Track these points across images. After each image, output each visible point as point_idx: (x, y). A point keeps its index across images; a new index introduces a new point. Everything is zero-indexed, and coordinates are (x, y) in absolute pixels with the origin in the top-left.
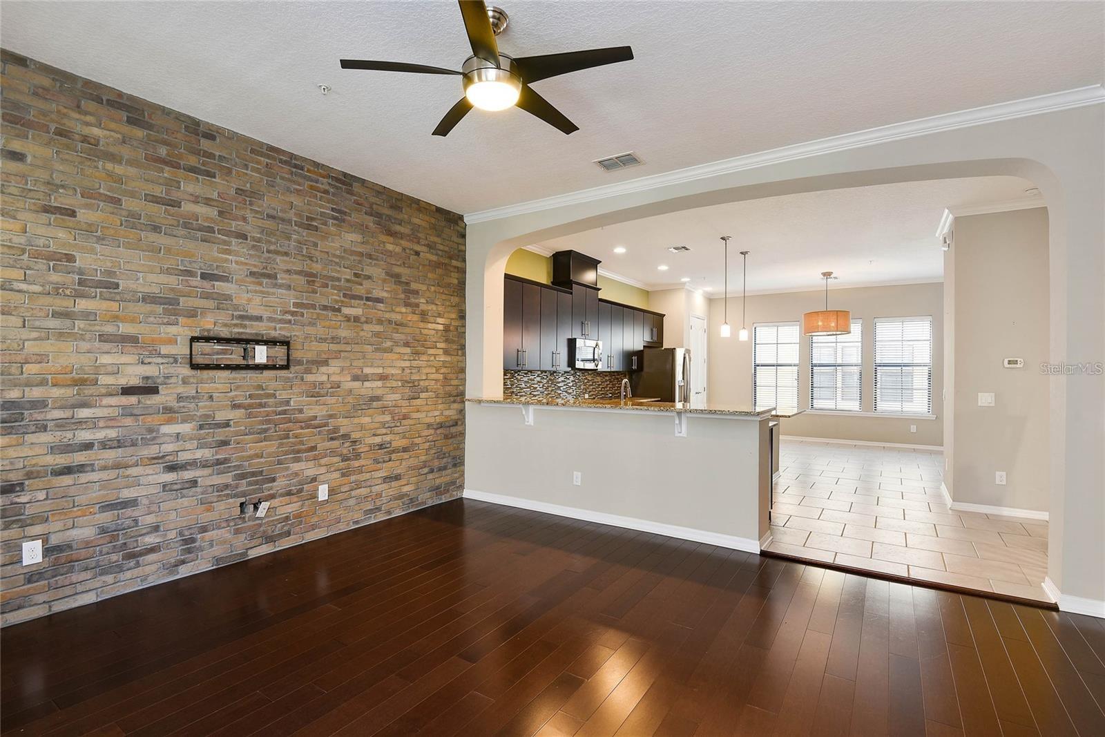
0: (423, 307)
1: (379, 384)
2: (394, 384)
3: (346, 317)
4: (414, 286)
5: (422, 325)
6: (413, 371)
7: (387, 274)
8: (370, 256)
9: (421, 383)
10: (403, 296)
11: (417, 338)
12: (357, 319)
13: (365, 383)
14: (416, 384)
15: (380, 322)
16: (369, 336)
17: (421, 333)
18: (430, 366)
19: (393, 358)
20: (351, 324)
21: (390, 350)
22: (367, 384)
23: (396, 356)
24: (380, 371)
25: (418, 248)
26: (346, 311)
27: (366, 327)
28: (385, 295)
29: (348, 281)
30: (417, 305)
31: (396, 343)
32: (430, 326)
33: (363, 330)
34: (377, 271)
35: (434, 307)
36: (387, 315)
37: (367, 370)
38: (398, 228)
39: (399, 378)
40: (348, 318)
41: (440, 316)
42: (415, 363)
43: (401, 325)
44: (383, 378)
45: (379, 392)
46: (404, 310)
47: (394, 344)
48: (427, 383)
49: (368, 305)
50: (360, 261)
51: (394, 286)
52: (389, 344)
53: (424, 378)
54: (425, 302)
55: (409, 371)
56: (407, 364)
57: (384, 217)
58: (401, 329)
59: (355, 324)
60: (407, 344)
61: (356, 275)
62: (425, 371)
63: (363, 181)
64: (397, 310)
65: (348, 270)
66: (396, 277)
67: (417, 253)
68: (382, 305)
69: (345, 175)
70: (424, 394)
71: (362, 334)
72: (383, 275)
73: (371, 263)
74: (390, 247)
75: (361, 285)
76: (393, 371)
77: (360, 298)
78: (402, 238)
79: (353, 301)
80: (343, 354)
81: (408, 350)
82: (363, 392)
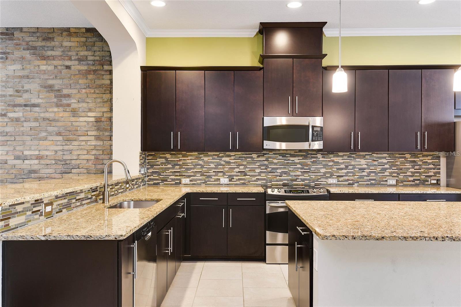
0: (74, 106)
1: (36, 162)
2: (49, 162)
3: (10, 119)
4: (65, 92)
5: (73, 119)
6: (65, 153)
7: (42, 86)
8: (28, 77)
9: (73, 162)
10: (55, 100)
11: (68, 129)
12: (17, 120)
13: (25, 161)
14: (68, 162)
15: (36, 120)
16: (27, 130)
17: (72, 125)
18: (81, 149)
19: (47, 144)
20: (14, 123)
21: (45, 139)
22: (26, 162)
23: (50, 143)
24: (37, 153)
25: (68, 63)
26: (10, 115)
27: (25, 124)
28: (40, 101)
29: (10, 96)
30: (69, 105)
31: (50, 134)
32: (81, 119)
33: (23, 126)
34: (33, 86)
35: (85, 105)
36: (42, 115)
37: (26, 153)
38: (50, 53)
39: (52, 158)
40: (12, 120)
41: (90, 110)
42: (66, 148)
43: (54, 120)
44: (39, 158)
45: (35, 167)
46: (56, 109)
47: (48, 134)
48: (78, 162)
49: (26, 110)
50: (20, 81)
51: (48, 94)
52: (44, 134)
53: (75, 158)
54: (76, 101)
55: (62, 153)
56: (61, 148)
57: (38, 48)
58: (54, 124)
59: (17, 123)
60: (59, 134)
61: (17, 91)
62: (75, 153)
63: (21, 29)
64: (50, 110)
65: (12, 89)
66: (50, 88)
67: (68, 67)
68: (37, 108)
69: (7, 29)
70: (75, 170)
71: (22, 129)
72: (38, 88)
73: (28, 82)
74: (43, 68)
75: (21, 97)
76: (47, 153)
77: (20, 105)
78: (54, 59)
79: (15, 108)
80: (8, 143)
81: (60, 138)
82: (24, 167)
